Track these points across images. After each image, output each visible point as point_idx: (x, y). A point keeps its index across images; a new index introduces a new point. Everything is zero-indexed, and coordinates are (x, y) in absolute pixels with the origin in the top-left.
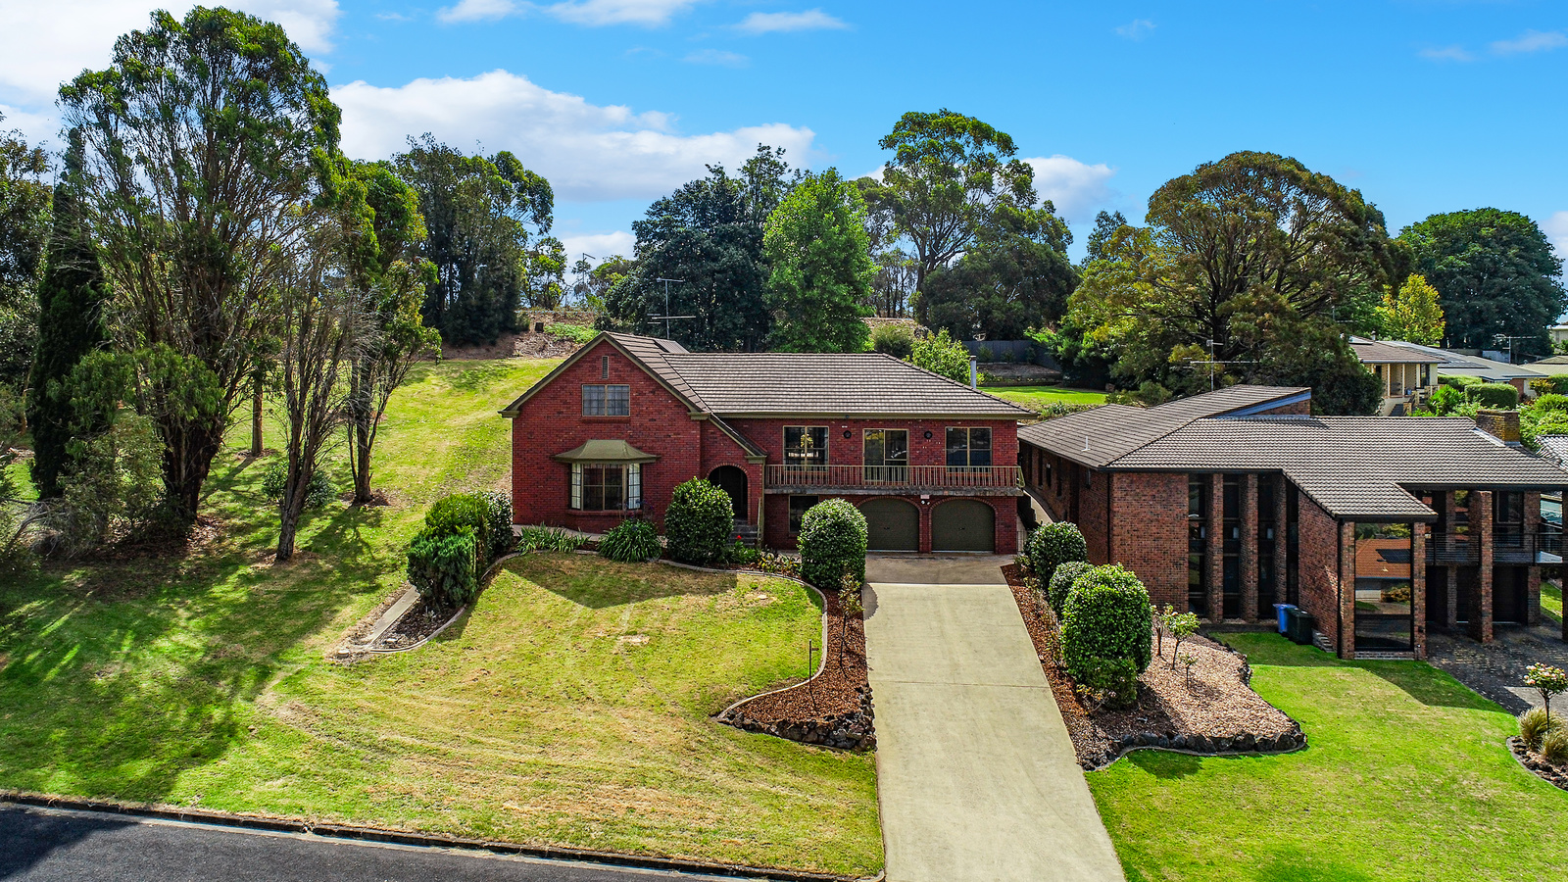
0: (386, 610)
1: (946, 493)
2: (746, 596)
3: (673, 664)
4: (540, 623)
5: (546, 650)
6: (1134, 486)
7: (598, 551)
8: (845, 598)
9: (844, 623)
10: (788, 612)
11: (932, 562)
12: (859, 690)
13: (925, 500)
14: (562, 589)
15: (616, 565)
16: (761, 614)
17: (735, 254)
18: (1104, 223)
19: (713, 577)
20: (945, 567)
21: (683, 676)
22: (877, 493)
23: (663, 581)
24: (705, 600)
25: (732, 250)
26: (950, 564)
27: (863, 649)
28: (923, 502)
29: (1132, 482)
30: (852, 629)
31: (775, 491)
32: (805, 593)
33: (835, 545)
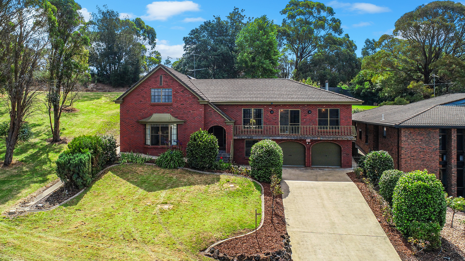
0: (45, 190)
1: (319, 138)
2: (224, 185)
3: (183, 220)
4: (119, 197)
5: (118, 212)
6: (412, 135)
7: (155, 163)
8: (273, 187)
9: (273, 200)
10: (244, 193)
11: (312, 171)
12: (283, 237)
13: (309, 143)
14: (135, 181)
15: (163, 170)
16: (231, 194)
17: (223, 48)
18: (368, 43)
19: (208, 176)
20: (319, 173)
21: (188, 227)
22: (286, 138)
23: (184, 178)
24: (203, 187)
25: (222, 46)
26: (321, 172)
27: (283, 214)
28: (307, 143)
29: (410, 133)
30: (277, 203)
31: (238, 138)
32: (253, 185)
33: (267, 161)
